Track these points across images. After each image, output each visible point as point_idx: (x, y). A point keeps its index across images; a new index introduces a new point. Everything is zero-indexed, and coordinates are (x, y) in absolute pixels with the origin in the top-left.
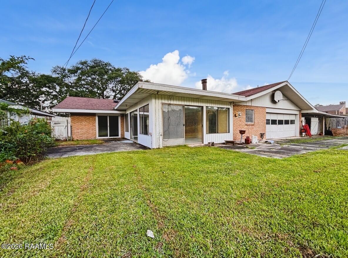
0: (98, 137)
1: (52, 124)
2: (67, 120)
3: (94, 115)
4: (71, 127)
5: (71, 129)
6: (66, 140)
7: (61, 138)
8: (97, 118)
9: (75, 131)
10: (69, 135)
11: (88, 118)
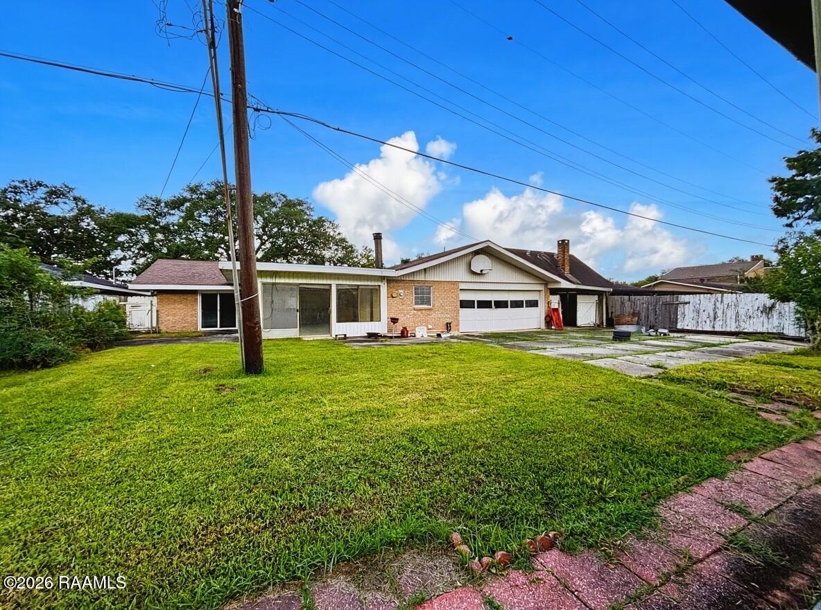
0: (200, 328)
1: (128, 308)
2: (151, 302)
3: (195, 292)
4: (157, 311)
5: (158, 315)
6: (148, 332)
7: (142, 329)
8: (199, 298)
9: (164, 318)
10: (154, 325)
11: (185, 297)
